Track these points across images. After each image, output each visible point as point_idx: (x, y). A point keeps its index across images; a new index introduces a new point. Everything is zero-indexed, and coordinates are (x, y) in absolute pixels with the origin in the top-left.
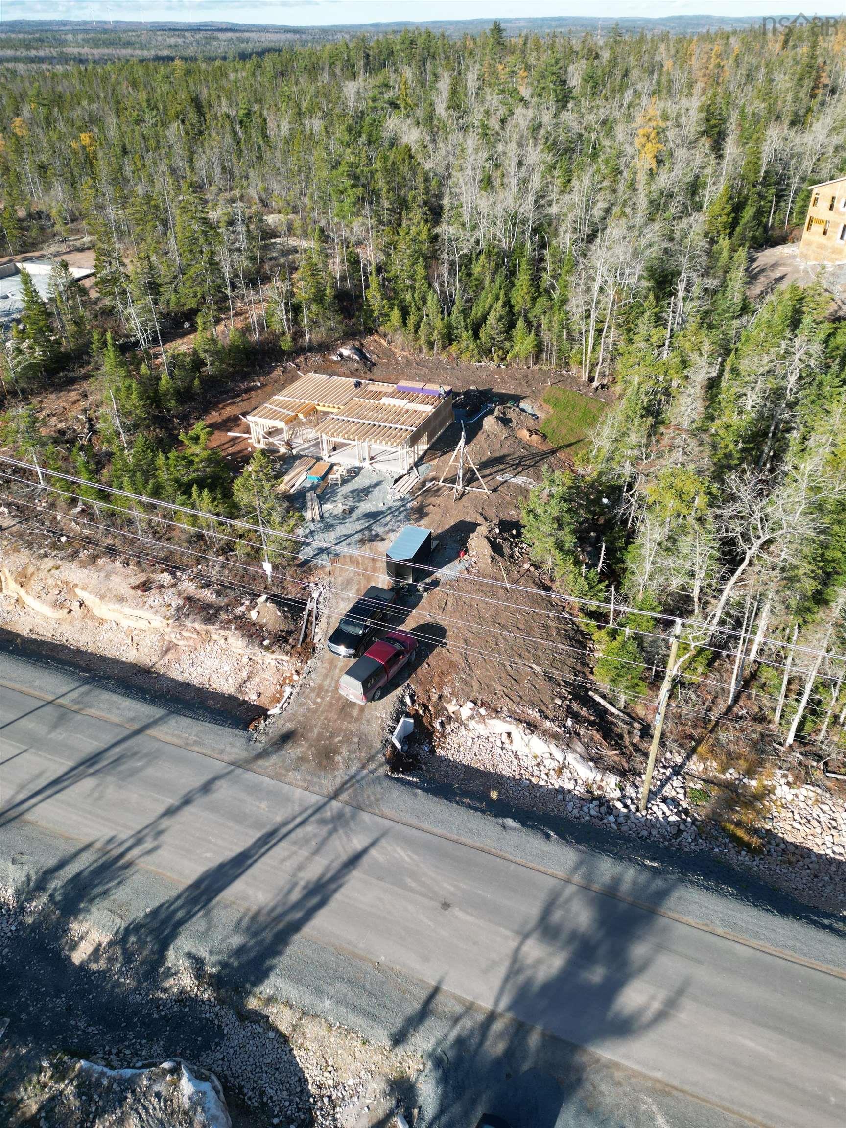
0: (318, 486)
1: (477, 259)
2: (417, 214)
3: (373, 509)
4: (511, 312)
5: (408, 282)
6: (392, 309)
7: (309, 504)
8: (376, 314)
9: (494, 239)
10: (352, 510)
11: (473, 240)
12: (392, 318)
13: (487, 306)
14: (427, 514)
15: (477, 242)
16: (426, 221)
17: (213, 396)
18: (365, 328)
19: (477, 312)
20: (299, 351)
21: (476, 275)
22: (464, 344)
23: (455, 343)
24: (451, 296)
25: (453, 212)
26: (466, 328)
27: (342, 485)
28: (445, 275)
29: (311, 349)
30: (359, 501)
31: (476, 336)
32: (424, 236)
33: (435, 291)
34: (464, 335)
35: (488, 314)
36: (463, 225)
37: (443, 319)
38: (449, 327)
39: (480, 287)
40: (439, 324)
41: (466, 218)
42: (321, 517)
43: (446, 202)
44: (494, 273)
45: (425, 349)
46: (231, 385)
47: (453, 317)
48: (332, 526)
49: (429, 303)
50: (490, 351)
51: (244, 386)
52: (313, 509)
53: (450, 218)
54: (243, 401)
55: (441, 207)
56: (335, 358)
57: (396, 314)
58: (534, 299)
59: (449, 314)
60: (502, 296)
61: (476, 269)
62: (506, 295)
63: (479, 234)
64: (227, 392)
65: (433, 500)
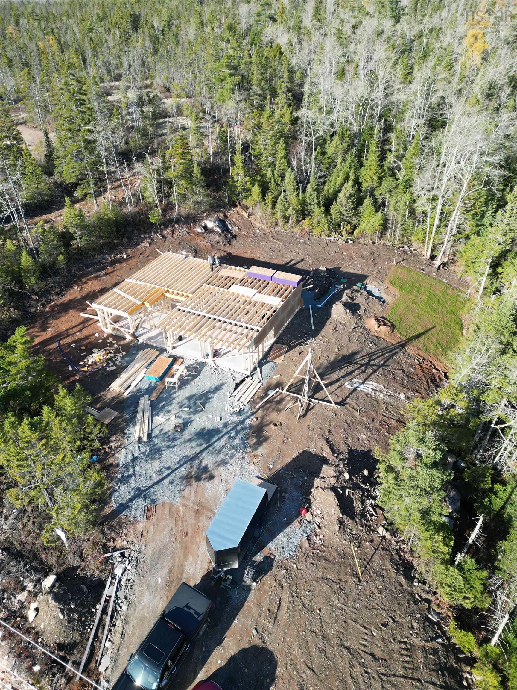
0: (154, 388)
1: (332, 140)
2: (282, 99)
3: (208, 426)
4: (359, 190)
5: (270, 159)
6: (253, 185)
7: (139, 417)
8: (239, 189)
9: (346, 121)
10: (184, 426)
11: (328, 123)
12: (253, 193)
13: (338, 184)
14: (266, 439)
15: (332, 125)
16: (290, 105)
17: (80, 270)
18: (229, 201)
19: (329, 189)
20: (167, 223)
21: (329, 154)
22: (315, 220)
23: (308, 219)
24: (307, 173)
25: (312, 99)
26: (318, 204)
27: (180, 388)
28: (303, 154)
29: (178, 221)
30: (195, 412)
31: (327, 212)
32: (286, 119)
33: (293, 169)
34: (317, 211)
35: (339, 191)
36: (320, 109)
37: (298, 195)
38: (303, 203)
39: (332, 164)
40: (294, 200)
41: (323, 103)
42: (149, 436)
43: (306, 89)
44: (346, 152)
45: (281, 223)
46: (98, 257)
47: (308, 194)
48: (159, 450)
49: (287, 180)
50: (339, 226)
51: (110, 258)
52: (143, 423)
53: (309, 103)
54: (106, 274)
55: (302, 94)
56: (199, 230)
57: (256, 190)
58: (381, 179)
59: (304, 191)
60: (352, 175)
61: (330, 149)
62: (355, 173)
63: (334, 117)
64: (93, 265)
65: (274, 416)
